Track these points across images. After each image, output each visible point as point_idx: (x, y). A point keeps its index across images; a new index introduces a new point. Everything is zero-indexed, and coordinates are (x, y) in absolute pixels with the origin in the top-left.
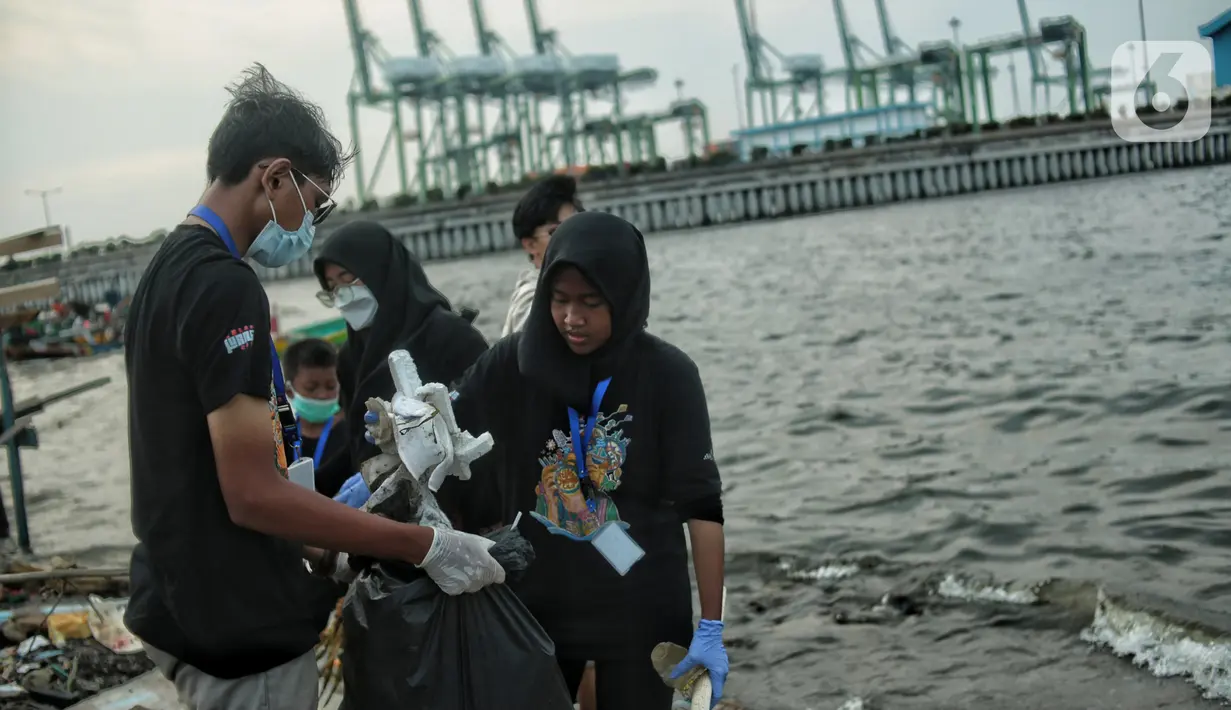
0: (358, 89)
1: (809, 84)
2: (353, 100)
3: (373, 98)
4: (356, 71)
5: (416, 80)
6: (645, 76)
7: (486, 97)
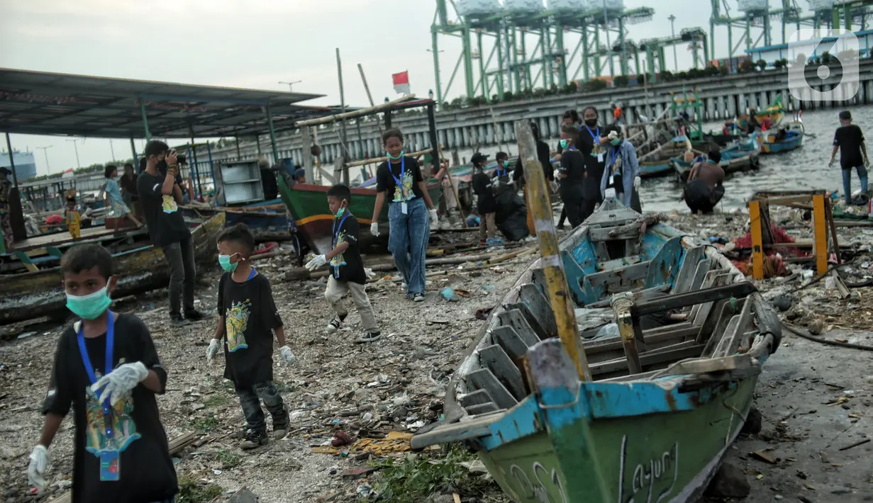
0: (438, 22)
1: (758, 21)
2: (434, 31)
3: (448, 28)
4: (438, 9)
5: (481, 15)
6: (645, 13)
7: (528, 28)
